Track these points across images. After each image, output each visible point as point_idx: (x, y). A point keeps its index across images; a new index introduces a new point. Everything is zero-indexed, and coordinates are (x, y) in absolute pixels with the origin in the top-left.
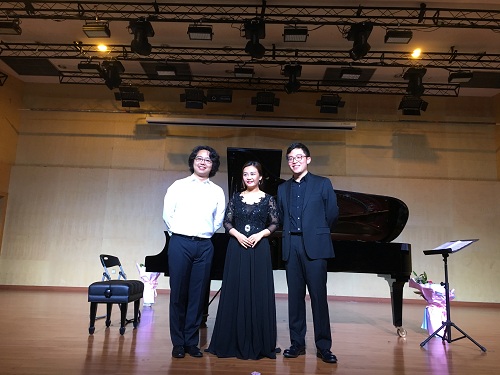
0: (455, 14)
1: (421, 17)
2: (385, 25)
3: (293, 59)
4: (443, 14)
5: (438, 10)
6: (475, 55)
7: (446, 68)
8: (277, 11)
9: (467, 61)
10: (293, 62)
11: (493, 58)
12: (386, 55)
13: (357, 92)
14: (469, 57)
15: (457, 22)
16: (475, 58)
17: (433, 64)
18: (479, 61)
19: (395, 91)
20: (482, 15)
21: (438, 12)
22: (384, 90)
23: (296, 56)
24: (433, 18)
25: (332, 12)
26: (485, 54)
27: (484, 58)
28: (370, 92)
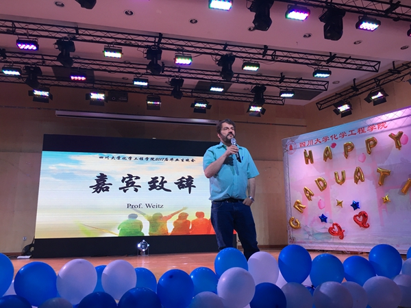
0: (285, 54)
1: (264, 54)
2: (242, 57)
3: (177, 74)
4: (278, 53)
5: (275, 51)
6: (296, 79)
7: (278, 86)
8: (170, 42)
9: (291, 82)
10: (177, 76)
11: (306, 82)
12: (241, 76)
13: (219, 99)
14: (292, 81)
15: (286, 59)
16: (295, 81)
17: (270, 83)
18: (297, 83)
19: (244, 99)
20: (301, 56)
21: (275, 52)
22: (237, 98)
23: (179, 72)
24: (272, 55)
25: (208, 46)
26: (301, 79)
27: (301, 81)
28: (228, 100)
